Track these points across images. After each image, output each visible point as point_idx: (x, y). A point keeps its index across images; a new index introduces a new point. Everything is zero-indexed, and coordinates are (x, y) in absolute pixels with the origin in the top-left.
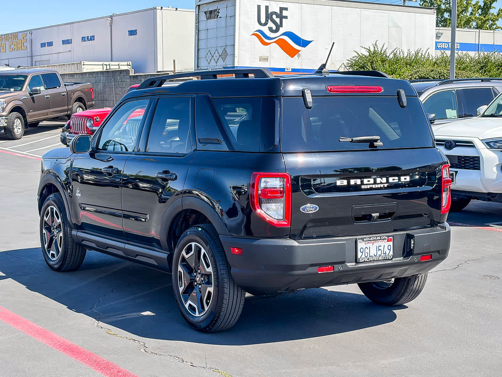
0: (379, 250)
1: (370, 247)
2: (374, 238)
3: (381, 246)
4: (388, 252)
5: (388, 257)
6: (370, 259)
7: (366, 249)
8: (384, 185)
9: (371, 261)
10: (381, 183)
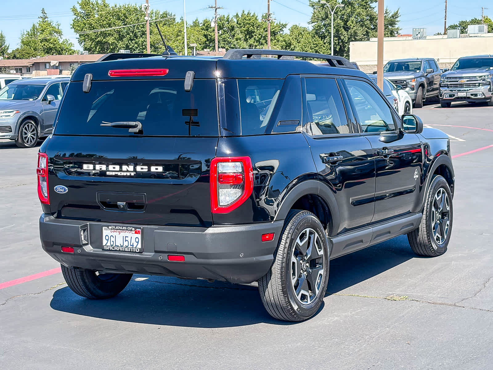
0: (126, 241)
1: (115, 236)
2: (120, 228)
3: (128, 237)
4: (135, 244)
5: (135, 249)
6: (115, 248)
7: (112, 237)
8: (130, 173)
9: (116, 250)
10: (127, 171)
